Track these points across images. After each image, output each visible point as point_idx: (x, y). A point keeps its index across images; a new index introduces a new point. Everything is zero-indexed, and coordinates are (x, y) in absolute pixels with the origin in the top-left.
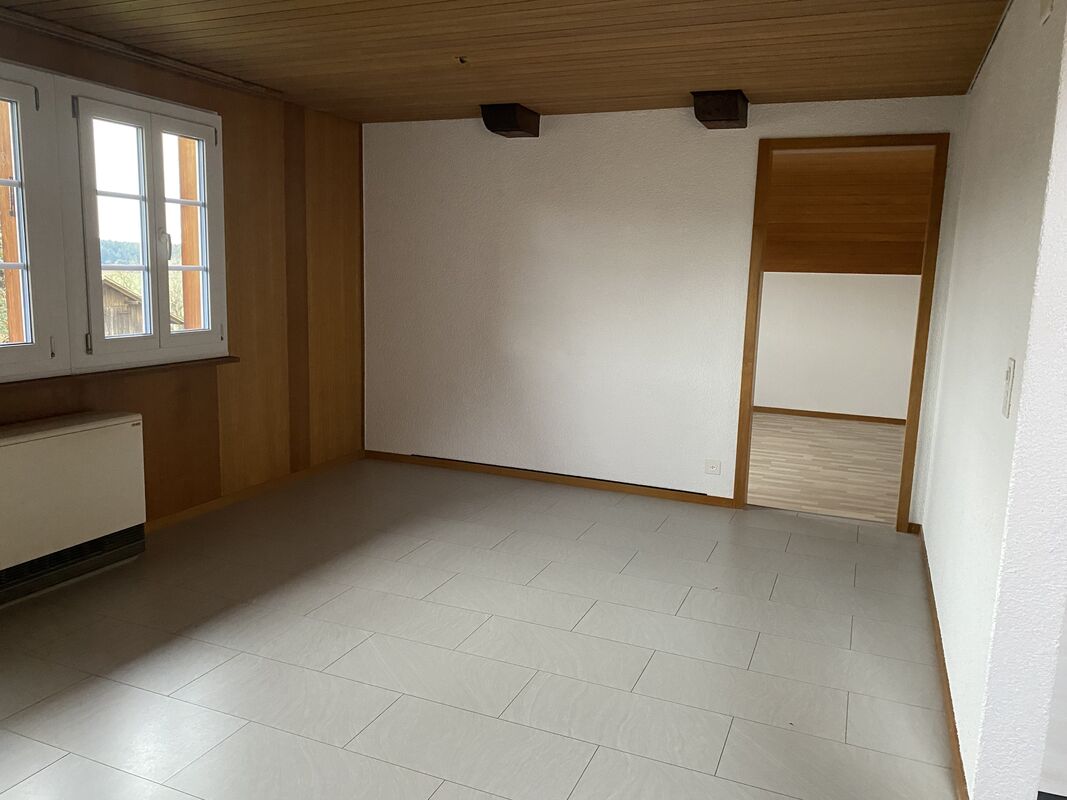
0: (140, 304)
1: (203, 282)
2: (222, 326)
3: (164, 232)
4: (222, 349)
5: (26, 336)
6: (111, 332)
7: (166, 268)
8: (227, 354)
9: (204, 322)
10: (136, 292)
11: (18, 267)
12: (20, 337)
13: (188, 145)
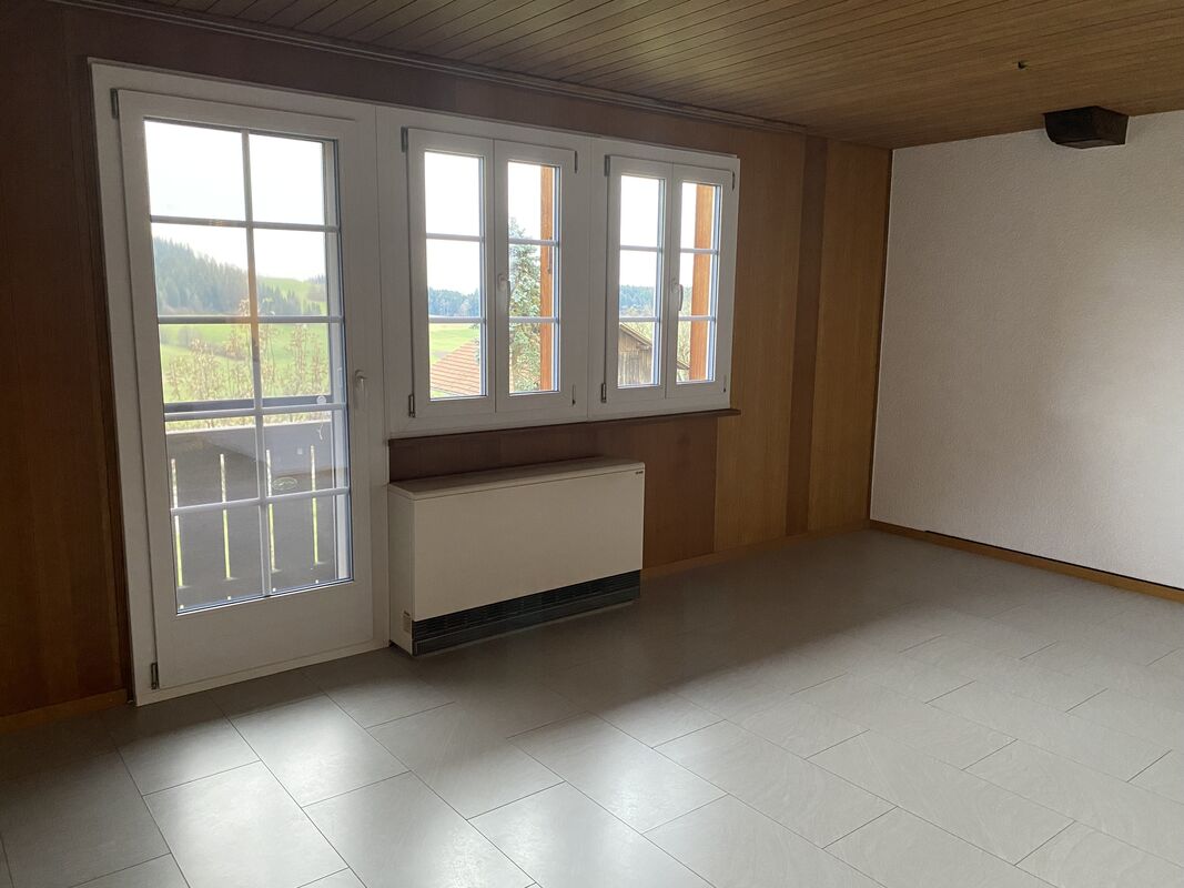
0: (651, 349)
1: (710, 332)
2: (725, 378)
3: (677, 283)
4: (724, 402)
5: (554, 386)
6: (624, 380)
7: (677, 319)
8: (728, 407)
9: (708, 374)
10: (647, 337)
11: (551, 321)
12: (549, 385)
13: (705, 192)
